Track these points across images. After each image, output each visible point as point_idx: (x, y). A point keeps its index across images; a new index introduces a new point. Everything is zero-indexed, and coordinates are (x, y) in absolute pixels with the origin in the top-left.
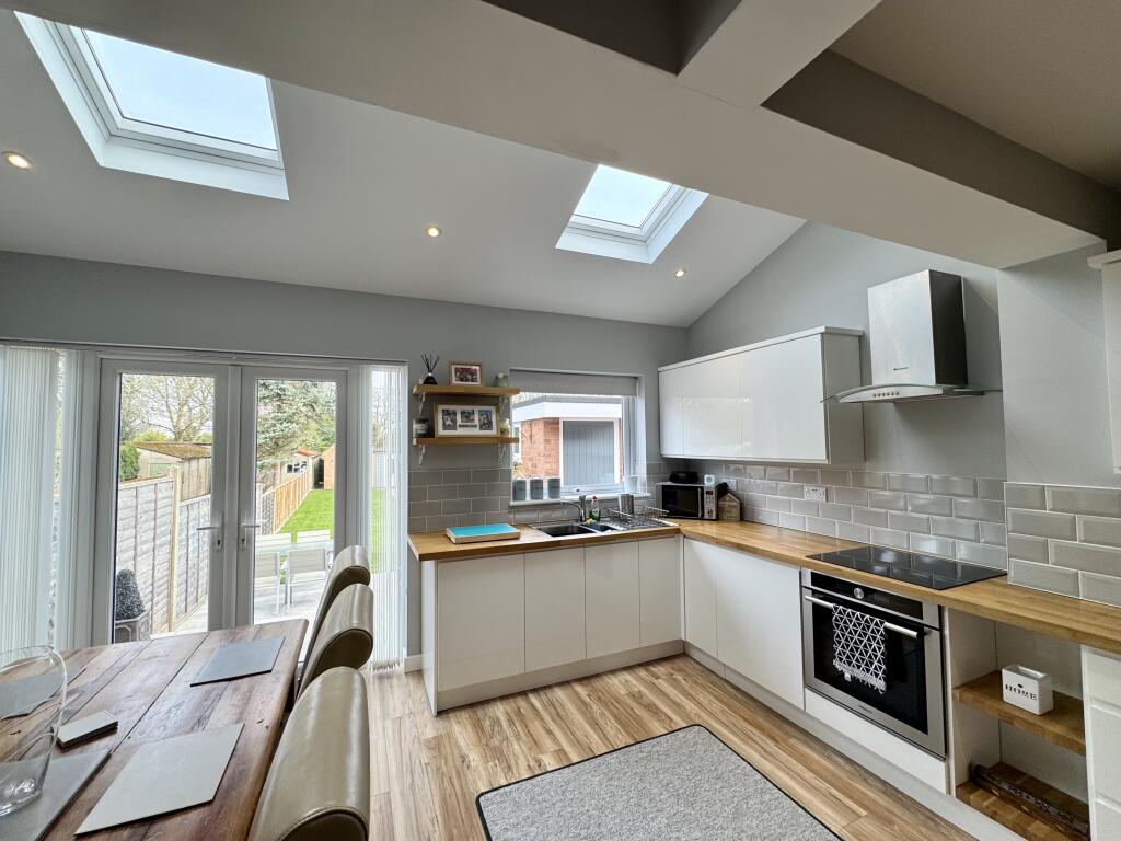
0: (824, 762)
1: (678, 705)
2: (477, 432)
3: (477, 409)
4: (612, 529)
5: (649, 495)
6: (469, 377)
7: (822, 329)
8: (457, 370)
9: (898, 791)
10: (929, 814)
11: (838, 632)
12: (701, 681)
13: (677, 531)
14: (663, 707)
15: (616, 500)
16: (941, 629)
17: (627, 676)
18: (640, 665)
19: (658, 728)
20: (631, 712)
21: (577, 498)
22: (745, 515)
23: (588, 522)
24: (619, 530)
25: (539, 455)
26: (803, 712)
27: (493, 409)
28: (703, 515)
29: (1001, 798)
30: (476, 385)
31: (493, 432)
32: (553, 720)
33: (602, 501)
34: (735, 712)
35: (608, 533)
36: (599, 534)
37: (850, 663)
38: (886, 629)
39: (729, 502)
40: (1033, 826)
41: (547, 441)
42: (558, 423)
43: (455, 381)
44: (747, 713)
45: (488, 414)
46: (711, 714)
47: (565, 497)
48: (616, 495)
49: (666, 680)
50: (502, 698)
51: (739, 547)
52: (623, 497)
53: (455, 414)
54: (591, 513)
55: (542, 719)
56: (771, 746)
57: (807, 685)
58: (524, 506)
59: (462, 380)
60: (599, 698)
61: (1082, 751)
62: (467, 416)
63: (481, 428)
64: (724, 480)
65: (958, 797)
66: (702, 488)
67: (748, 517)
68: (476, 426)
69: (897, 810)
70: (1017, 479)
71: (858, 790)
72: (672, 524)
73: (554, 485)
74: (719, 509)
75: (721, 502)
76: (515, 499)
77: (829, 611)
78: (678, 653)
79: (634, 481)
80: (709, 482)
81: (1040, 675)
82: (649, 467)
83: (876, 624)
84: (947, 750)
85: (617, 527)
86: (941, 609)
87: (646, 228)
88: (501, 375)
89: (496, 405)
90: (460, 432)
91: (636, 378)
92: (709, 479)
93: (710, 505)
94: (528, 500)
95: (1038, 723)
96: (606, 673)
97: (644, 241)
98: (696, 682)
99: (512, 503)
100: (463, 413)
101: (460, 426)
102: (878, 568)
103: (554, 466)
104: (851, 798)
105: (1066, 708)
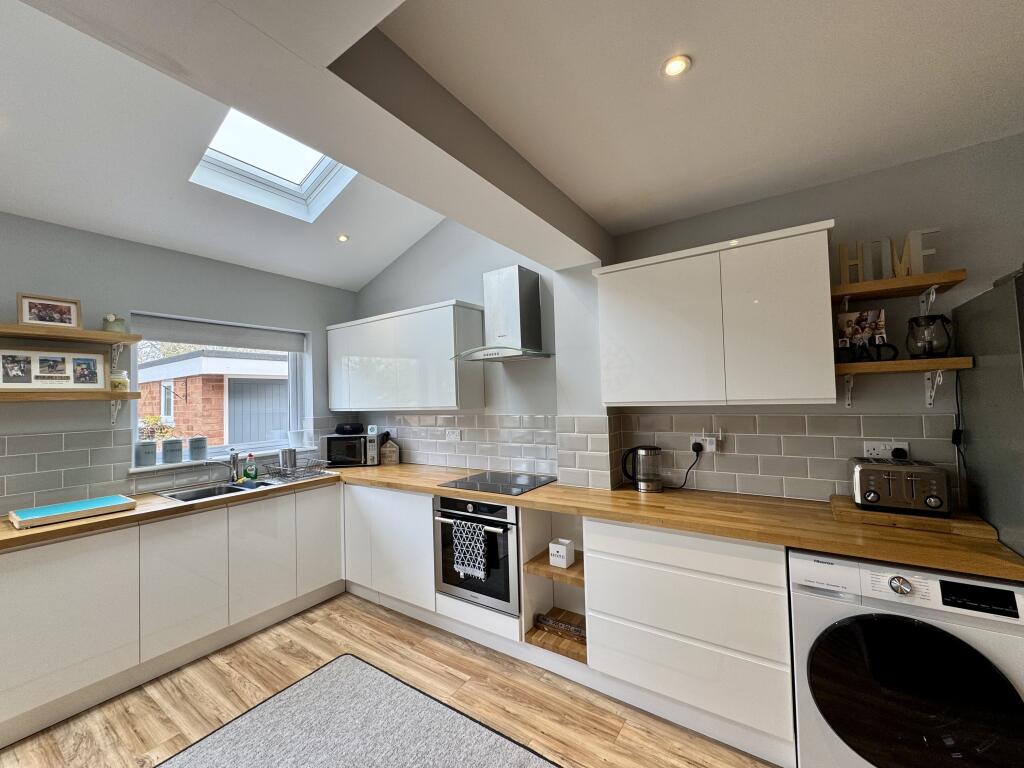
0: (447, 649)
1: (330, 642)
2: (70, 385)
3: (69, 357)
4: (266, 484)
5: (316, 448)
6: (56, 316)
7: (454, 302)
8: (32, 306)
9: (495, 651)
10: (510, 660)
11: (456, 541)
12: (358, 612)
13: (338, 479)
14: (311, 648)
15: (277, 456)
16: (517, 524)
17: (280, 630)
18: (297, 615)
19: (302, 670)
20: (276, 664)
21: (227, 457)
22: (403, 459)
23: (240, 481)
24: (276, 484)
25: (196, 415)
26: (435, 613)
27: (99, 358)
28: (365, 462)
29: (549, 632)
30: (71, 326)
31: (100, 385)
32: (175, 705)
33: (260, 459)
34: (381, 632)
35: (262, 488)
36: (248, 491)
37: (463, 564)
38: (485, 531)
39: (390, 449)
40: (563, 643)
41: (207, 400)
42: (222, 380)
43: (27, 318)
44: (392, 628)
45: (90, 365)
46: (361, 641)
47: (211, 456)
48: (277, 451)
49: (323, 622)
50: (101, 705)
51: (389, 486)
52: (284, 452)
53: (28, 361)
54: (245, 471)
55: (160, 710)
56: (407, 650)
57: (438, 590)
58: (153, 472)
59: (42, 319)
60: (242, 663)
61: (583, 586)
62: (51, 366)
63: (77, 380)
64: (387, 430)
65: (526, 641)
66: (365, 438)
67: (405, 460)
68: (68, 378)
69: (491, 665)
70: (564, 414)
71: (467, 661)
72: (334, 473)
73: (198, 446)
74: (381, 456)
75: (383, 449)
76: (138, 464)
77: (451, 525)
78: (340, 592)
79: (300, 435)
80: (372, 431)
81: (567, 542)
82: (316, 421)
83: (480, 530)
84: (520, 611)
85: (272, 482)
86: (517, 509)
87: (307, 185)
88: (112, 318)
89: (104, 353)
90: (36, 385)
91: (304, 335)
92: (372, 430)
93: (372, 452)
94: (159, 464)
95: (565, 574)
96: (254, 634)
97: (303, 198)
98: (352, 615)
99: (133, 470)
100: (42, 361)
101: (37, 377)
102: (515, 490)
103: (216, 427)
104: (461, 670)
105: (578, 559)
